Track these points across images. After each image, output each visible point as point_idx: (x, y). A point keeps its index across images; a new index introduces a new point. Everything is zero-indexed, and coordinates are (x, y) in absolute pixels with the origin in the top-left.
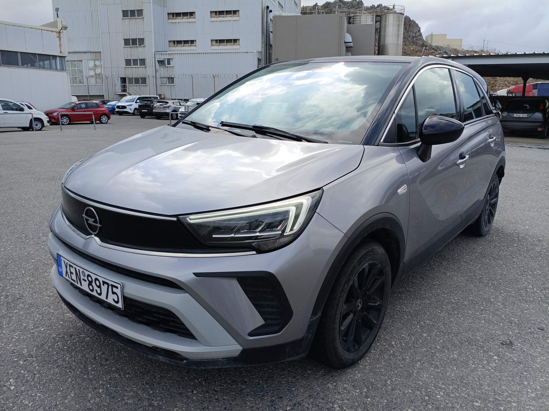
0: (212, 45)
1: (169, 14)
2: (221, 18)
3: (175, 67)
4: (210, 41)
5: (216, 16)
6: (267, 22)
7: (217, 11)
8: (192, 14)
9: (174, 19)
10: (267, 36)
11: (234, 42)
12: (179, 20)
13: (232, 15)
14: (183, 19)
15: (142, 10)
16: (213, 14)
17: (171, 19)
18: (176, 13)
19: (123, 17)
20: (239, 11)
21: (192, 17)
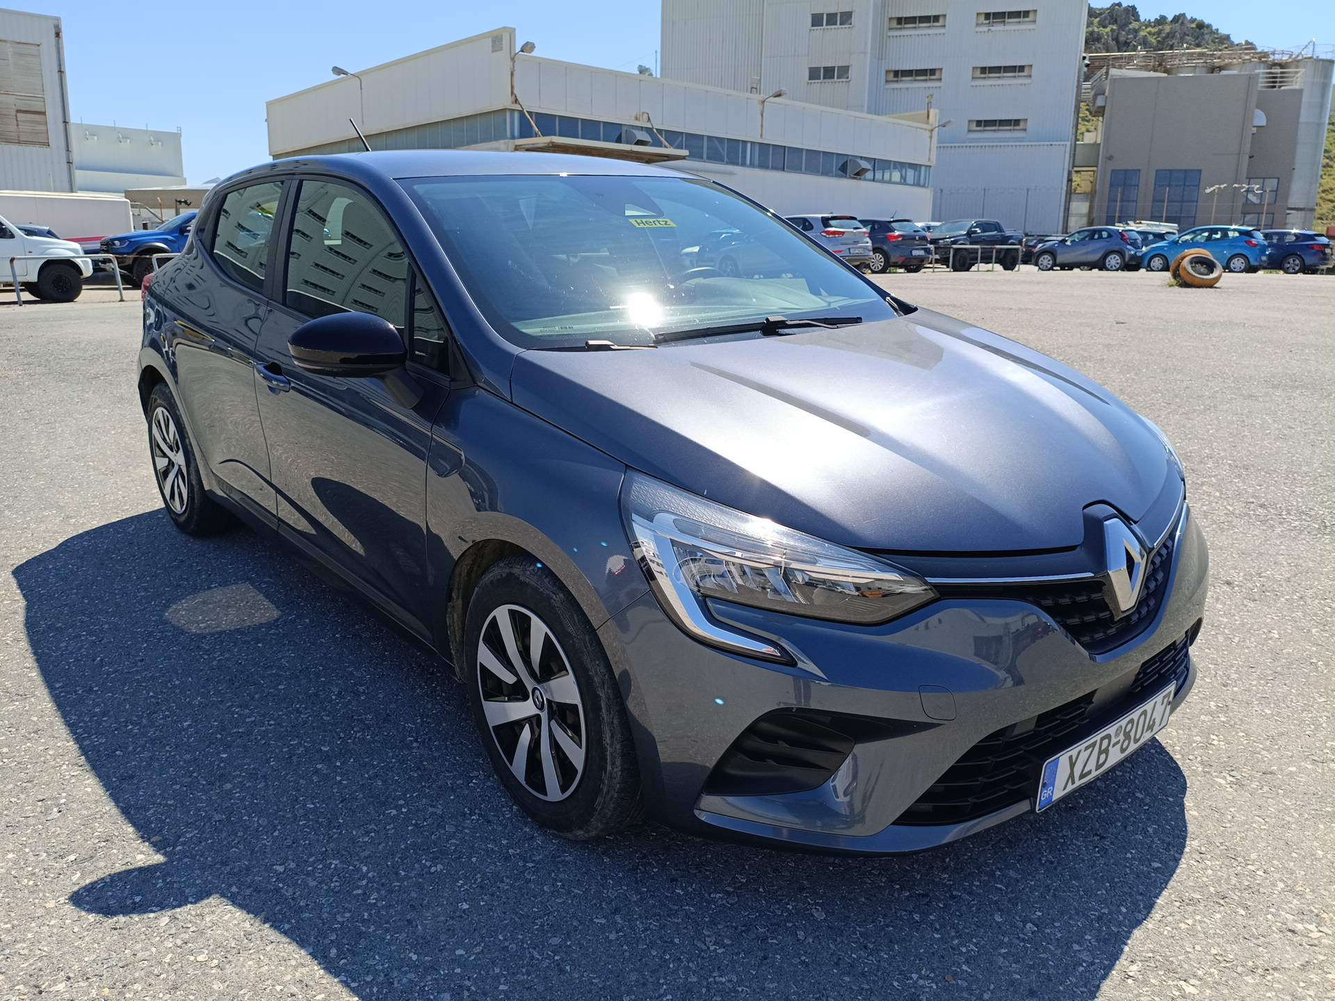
0: (969, 131)
1: (887, 72)
2: (992, 81)
4: (967, 123)
5: (983, 76)
7: (985, 68)
8: (933, 72)
9: (897, 81)
11: (1015, 125)
12: (906, 84)
13: (1017, 74)
14: (915, 80)
15: (848, 67)
16: (978, 73)
17: (892, 81)
18: (902, 71)
19: (810, 79)
20: (1031, 66)
21: (933, 77)
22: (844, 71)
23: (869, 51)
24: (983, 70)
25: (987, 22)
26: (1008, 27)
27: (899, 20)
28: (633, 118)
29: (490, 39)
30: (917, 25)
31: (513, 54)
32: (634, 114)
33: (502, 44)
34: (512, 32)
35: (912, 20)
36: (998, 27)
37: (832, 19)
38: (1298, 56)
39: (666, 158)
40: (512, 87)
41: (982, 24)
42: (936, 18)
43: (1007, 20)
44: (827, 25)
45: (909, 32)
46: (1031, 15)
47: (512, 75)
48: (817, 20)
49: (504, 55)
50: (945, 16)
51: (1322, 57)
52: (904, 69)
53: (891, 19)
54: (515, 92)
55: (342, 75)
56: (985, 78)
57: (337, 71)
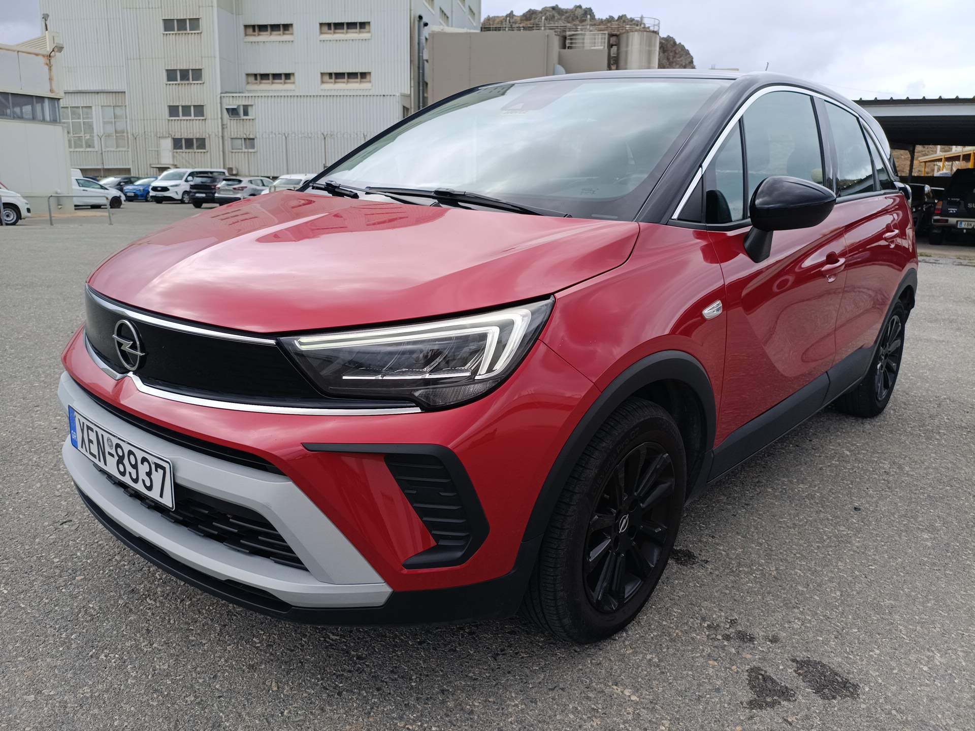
1: (246, 26)
3: (257, 121)
4: (319, 75)
5: (330, 31)
6: (419, 44)
7: (330, 23)
8: (287, 27)
9: (255, 35)
10: (419, 68)
11: (361, 78)
12: (264, 37)
13: (359, 30)
14: (272, 35)
15: (198, 19)
16: (325, 29)
18: (258, 26)
19: (165, 31)
20: (369, 23)
21: (287, 32)
22: (195, 23)
24: (329, 25)
52: (260, 24)
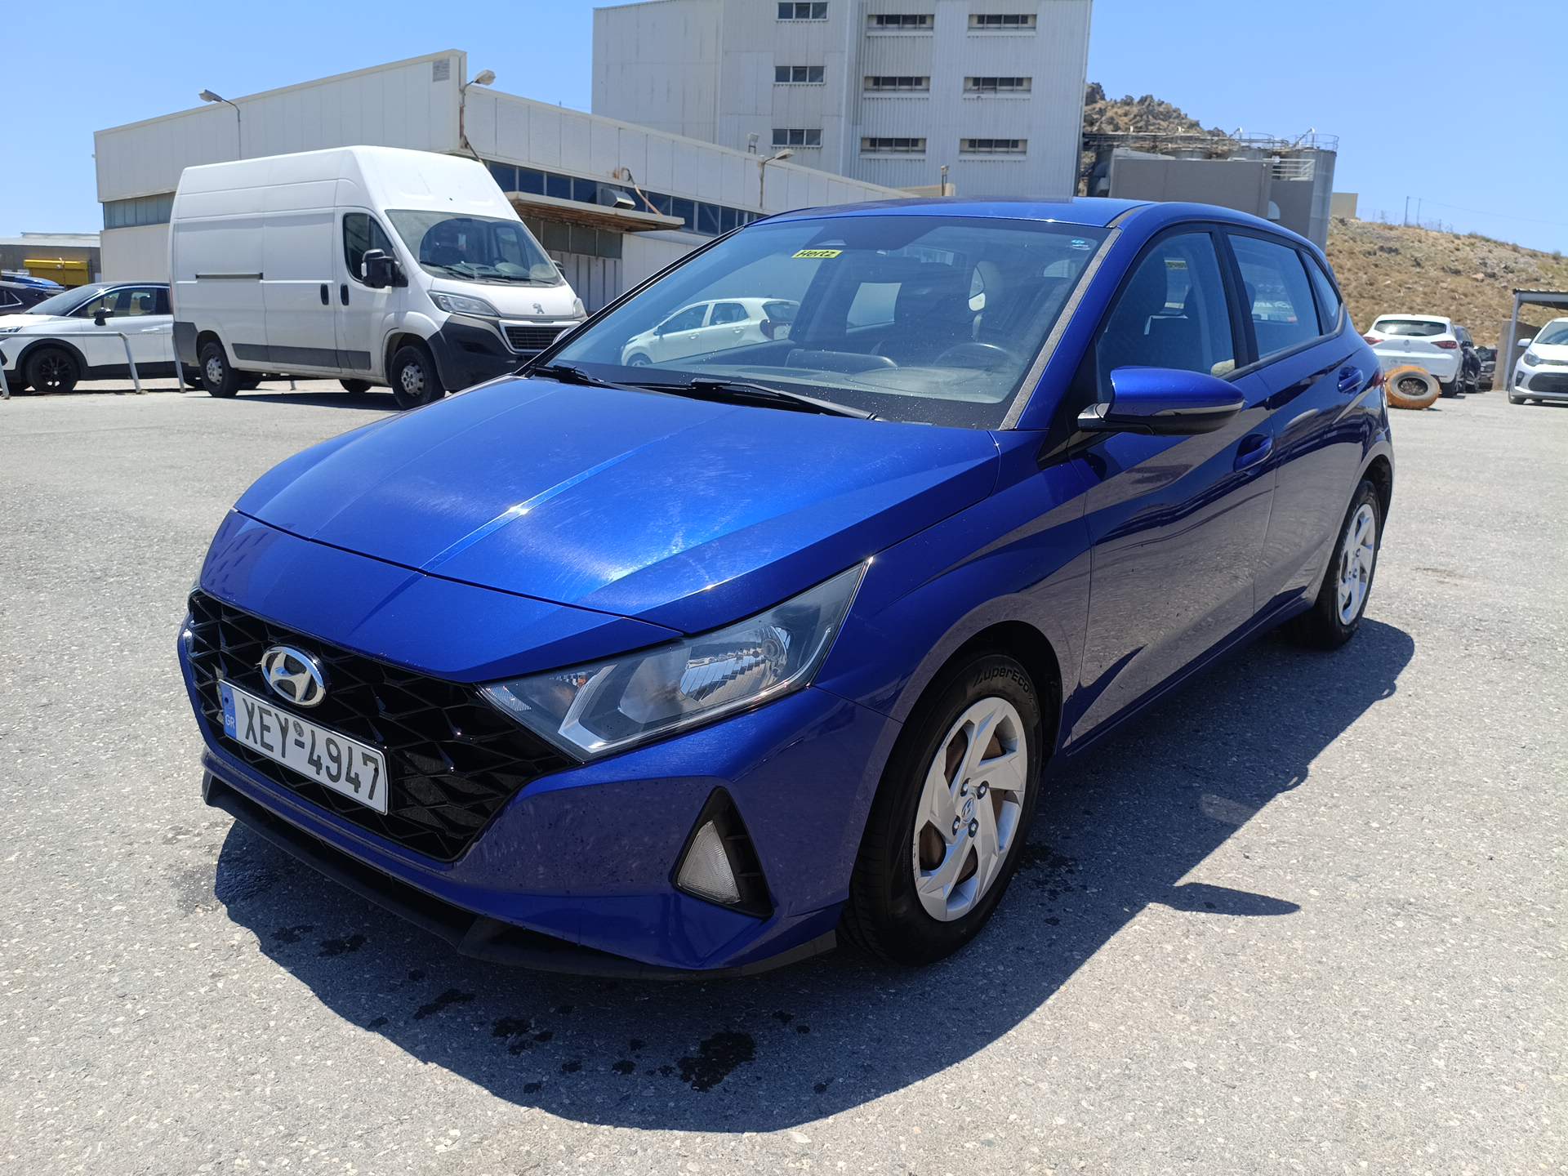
1: (863, 139)
2: (982, 157)
5: (971, 149)
7: (975, 141)
8: (915, 142)
9: (875, 151)
12: (884, 155)
13: (1011, 149)
14: (896, 151)
15: (820, 131)
16: (966, 147)
17: (871, 151)
18: (880, 139)
19: (774, 143)
20: (1025, 141)
21: (916, 148)
22: (814, 136)
23: (844, 113)
24: (973, 143)
25: (976, 88)
26: (1000, 96)
27: (878, 81)
28: (611, 175)
29: (431, 65)
30: (897, 87)
31: (463, 84)
32: (611, 170)
33: (448, 71)
34: (461, 57)
35: (891, 81)
36: (988, 95)
37: (800, 73)
38: (1295, 146)
39: (654, 227)
40: (461, 127)
41: (970, 90)
42: (918, 81)
43: (998, 87)
44: (794, 80)
45: (887, 94)
46: (1025, 83)
47: (461, 111)
48: (782, 74)
49: (450, 86)
50: (928, 78)
51: (1323, 147)
52: (882, 137)
53: (867, 78)
54: (465, 133)
55: (214, 102)
56: (974, 152)
57: (209, 96)
